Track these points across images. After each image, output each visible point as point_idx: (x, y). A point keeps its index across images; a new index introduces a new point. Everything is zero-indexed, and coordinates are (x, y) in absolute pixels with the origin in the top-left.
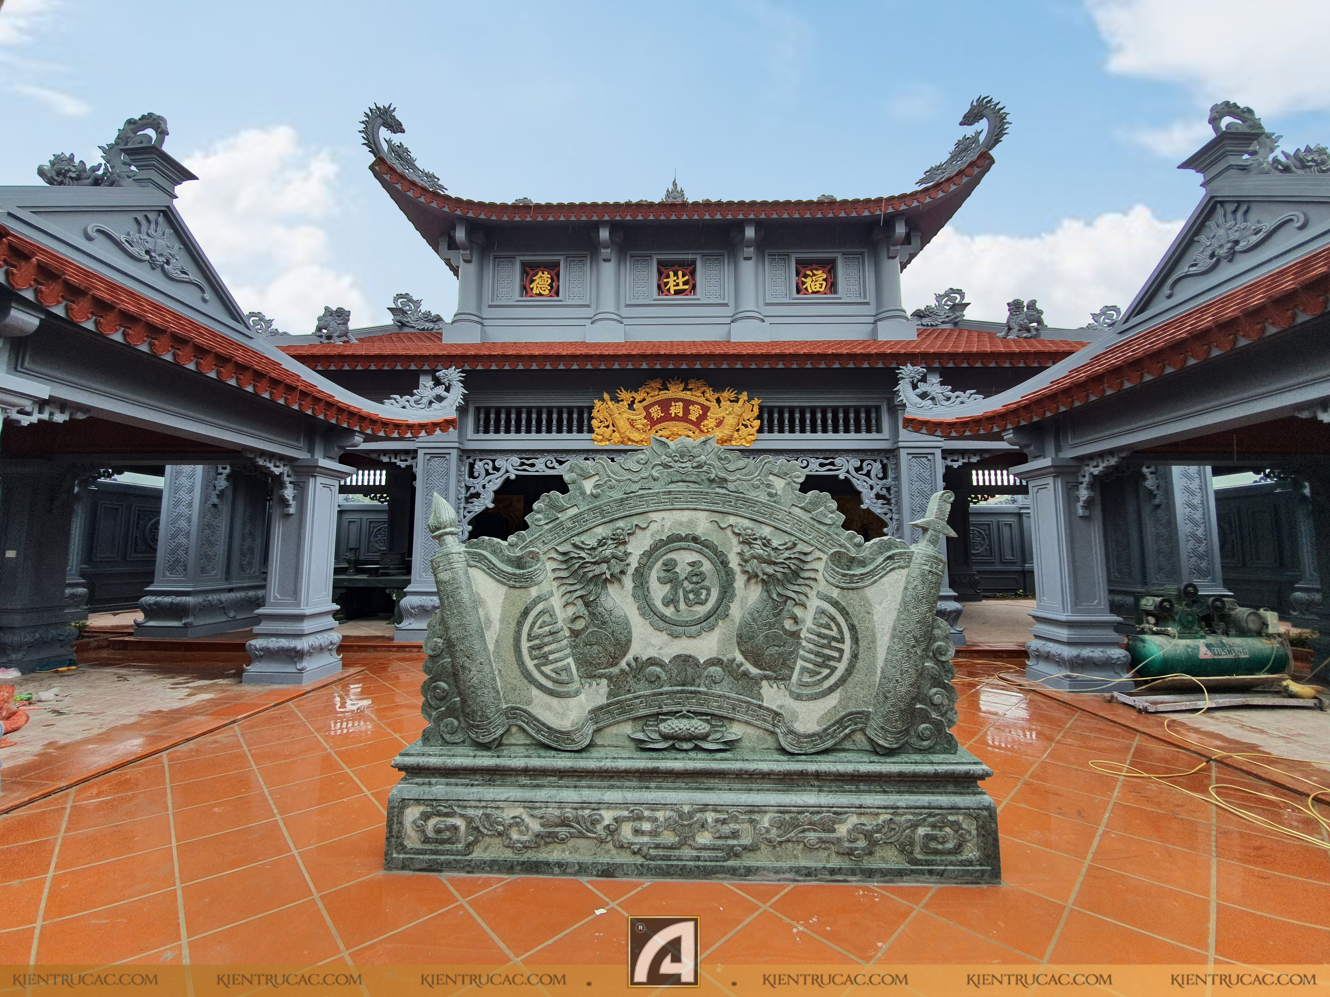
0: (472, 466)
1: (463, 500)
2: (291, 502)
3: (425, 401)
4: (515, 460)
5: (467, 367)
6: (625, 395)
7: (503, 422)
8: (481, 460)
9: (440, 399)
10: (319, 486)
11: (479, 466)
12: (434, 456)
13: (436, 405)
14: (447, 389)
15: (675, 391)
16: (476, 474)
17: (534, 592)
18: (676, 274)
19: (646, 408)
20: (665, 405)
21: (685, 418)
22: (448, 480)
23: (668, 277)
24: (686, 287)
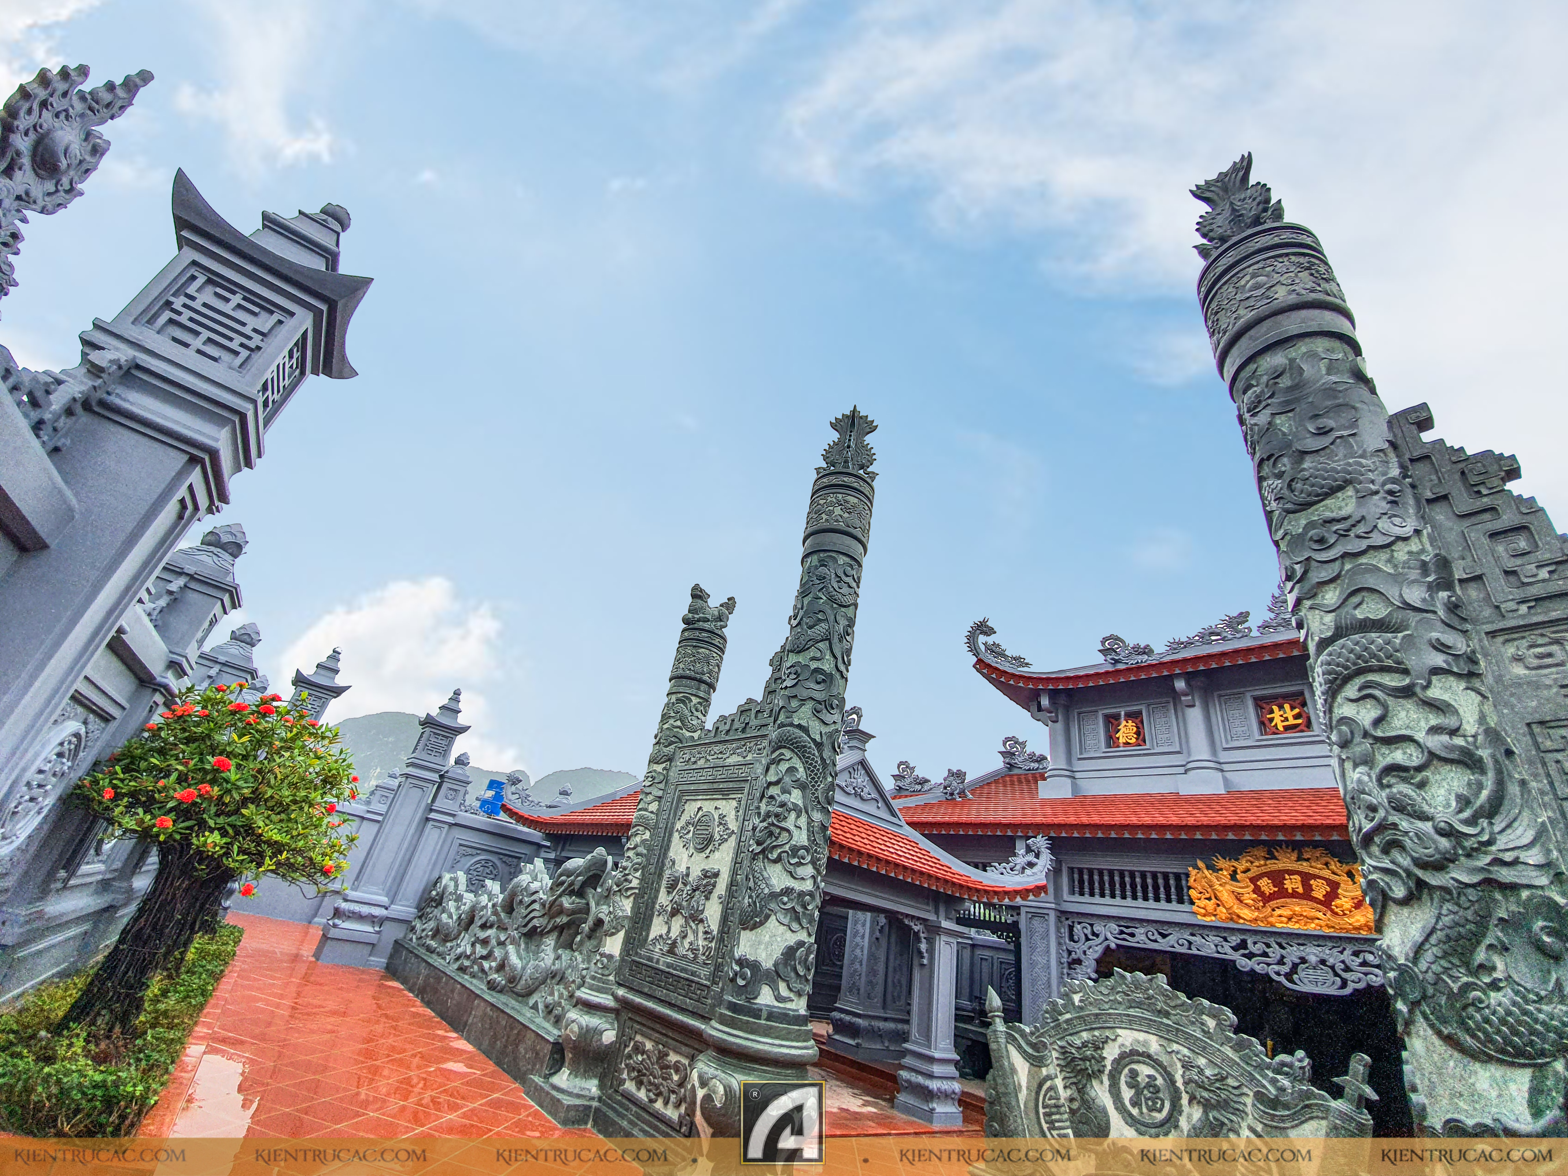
0: (1071, 928)
1: (1066, 965)
2: (925, 955)
3: (1019, 867)
4: (1113, 927)
5: (1053, 834)
6: (1221, 863)
7: (1097, 884)
8: (1079, 923)
9: (1031, 865)
10: (942, 943)
11: (1078, 928)
12: (1035, 915)
13: (1028, 871)
14: (1037, 856)
15: (1286, 861)
16: (1076, 938)
17: (1044, 1071)
18: (1281, 707)
19: (1253, 880)
20: (1277, 877)
21: (1307, 895)
22: (1048, 941)
23: (1272, 712)
24: (1299, 721)
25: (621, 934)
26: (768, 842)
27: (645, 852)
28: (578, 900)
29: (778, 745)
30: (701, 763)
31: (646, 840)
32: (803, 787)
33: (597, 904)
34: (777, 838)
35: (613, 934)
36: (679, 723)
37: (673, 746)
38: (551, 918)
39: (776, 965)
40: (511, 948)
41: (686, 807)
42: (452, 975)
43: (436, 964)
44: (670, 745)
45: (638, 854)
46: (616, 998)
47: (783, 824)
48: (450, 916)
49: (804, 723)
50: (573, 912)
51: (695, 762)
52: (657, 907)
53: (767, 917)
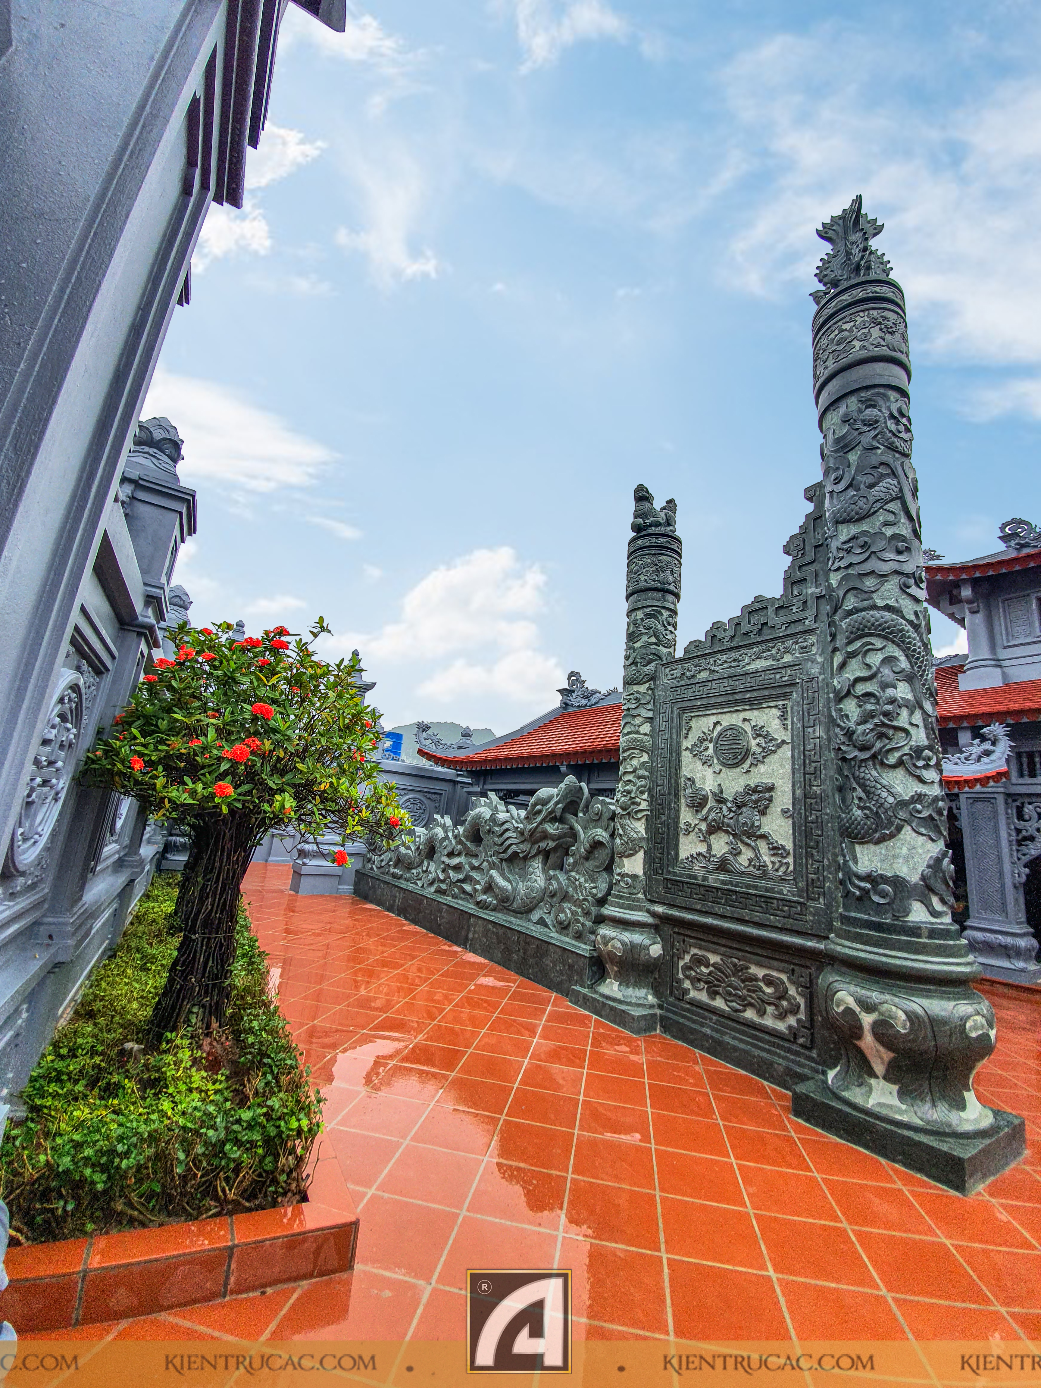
0: (1020, 809)
3: (974, 756)
5: (1010, 721)
8: (1030, 803)
9: (987, 753)
11: (1029, 808)
13: (985, 759)
14: (994, 744)
16: (1027, 817)
22: (996, 822)
25: (641, 854)
26: (878, 745)
27: (647, 774)
28: (561, 826)
29: (860, 633)
30: (704, 675)
31: (646, 762)
32: (909, 679)
33: (585, 828)
34: (890, 739)
35: (630, 855)
36: (653, 640)
37: (653, 664)
38: (534, 843)
39: (923, 878)
40: (493, 872)
41: (693, 723)
42: (434, 897)
43: (410, 889)
44: (649, 663)
45: (639, 777)
46: (654, 914)
47: (895, 723)
48: (408, 848)
49: (892, 603)
50: (559, 837)
51: (693, 676)
52: (682, 825)
53: (899, 829)
